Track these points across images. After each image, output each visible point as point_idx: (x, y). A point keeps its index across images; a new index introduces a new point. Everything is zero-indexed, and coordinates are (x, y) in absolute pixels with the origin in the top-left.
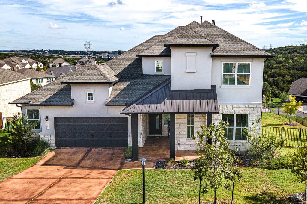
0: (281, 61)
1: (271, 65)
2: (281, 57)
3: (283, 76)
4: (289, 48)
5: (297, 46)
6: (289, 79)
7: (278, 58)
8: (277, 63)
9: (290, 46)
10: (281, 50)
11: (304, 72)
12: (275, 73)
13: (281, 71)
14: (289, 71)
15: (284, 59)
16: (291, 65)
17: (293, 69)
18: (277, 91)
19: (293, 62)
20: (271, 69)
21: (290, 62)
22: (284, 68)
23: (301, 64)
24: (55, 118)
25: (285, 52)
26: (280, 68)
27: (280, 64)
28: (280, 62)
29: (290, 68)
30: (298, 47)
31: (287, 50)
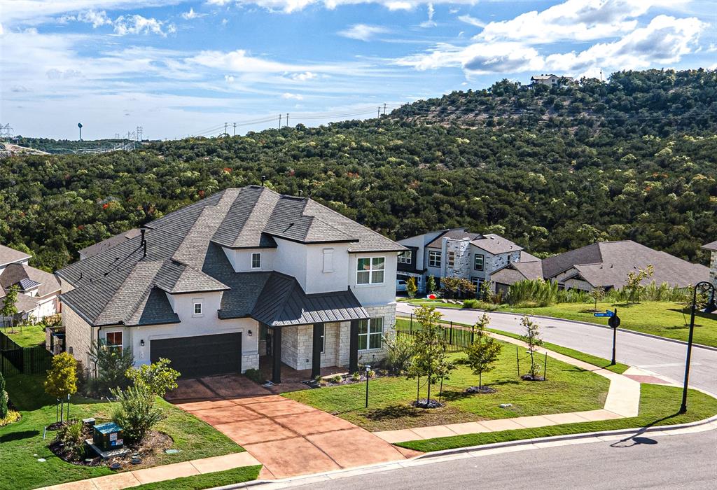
1: (168, 188)
2: (187, 169)
4: (197, 144)
5: (214, 139)
7: (180, 170)
8: (181, 183)
15: (197, 173)
19: (219, 182)
21: (211, 180)
24: (152, 342)
26: (192, 197)
27: (189, 186)
28: (190, 182)
30: (215, 142)
31: (192, 148)
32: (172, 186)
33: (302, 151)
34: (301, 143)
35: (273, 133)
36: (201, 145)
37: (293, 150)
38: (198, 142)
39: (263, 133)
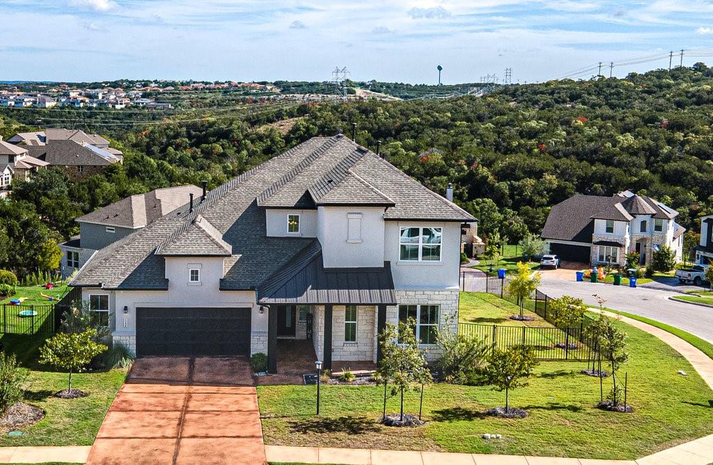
0: (533, 128)
1: (504, 140)
2: (533, 118)
3: (538, 175)
4: (559, 89)
5: (582, 82)
6: (555, 186)
7: (525, 119)
8: (521, 134)
9: (561, 82)
10: (535, 93)
11: (597, 164)
12: (515, 165)
13: (533, 160)
14: (557, 161)
15: (543, 123)
16: (562, 143)
17: (566, 155)
18: (517, 223)
19: (568, 133)
20: (505, 153)
21: (559, 132)
22: (542, 152)
23: (591, 140)
24: (138, 310)
25: (548, 98)
26: (530, 151)
27: (530, 138)
28: (532, 134)
29: (558, 151)
30: (584, 86)
31: (552, 93)
32: (510, 138)
33: (690, 98)
34: (692, 86)
35: (660, 74)
36: (564, 89)
37: (680, 95)
38: (560, 86)
39: (647, 75)
